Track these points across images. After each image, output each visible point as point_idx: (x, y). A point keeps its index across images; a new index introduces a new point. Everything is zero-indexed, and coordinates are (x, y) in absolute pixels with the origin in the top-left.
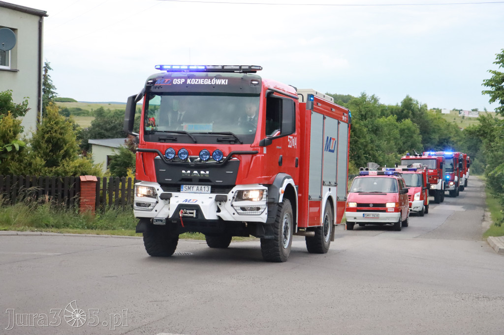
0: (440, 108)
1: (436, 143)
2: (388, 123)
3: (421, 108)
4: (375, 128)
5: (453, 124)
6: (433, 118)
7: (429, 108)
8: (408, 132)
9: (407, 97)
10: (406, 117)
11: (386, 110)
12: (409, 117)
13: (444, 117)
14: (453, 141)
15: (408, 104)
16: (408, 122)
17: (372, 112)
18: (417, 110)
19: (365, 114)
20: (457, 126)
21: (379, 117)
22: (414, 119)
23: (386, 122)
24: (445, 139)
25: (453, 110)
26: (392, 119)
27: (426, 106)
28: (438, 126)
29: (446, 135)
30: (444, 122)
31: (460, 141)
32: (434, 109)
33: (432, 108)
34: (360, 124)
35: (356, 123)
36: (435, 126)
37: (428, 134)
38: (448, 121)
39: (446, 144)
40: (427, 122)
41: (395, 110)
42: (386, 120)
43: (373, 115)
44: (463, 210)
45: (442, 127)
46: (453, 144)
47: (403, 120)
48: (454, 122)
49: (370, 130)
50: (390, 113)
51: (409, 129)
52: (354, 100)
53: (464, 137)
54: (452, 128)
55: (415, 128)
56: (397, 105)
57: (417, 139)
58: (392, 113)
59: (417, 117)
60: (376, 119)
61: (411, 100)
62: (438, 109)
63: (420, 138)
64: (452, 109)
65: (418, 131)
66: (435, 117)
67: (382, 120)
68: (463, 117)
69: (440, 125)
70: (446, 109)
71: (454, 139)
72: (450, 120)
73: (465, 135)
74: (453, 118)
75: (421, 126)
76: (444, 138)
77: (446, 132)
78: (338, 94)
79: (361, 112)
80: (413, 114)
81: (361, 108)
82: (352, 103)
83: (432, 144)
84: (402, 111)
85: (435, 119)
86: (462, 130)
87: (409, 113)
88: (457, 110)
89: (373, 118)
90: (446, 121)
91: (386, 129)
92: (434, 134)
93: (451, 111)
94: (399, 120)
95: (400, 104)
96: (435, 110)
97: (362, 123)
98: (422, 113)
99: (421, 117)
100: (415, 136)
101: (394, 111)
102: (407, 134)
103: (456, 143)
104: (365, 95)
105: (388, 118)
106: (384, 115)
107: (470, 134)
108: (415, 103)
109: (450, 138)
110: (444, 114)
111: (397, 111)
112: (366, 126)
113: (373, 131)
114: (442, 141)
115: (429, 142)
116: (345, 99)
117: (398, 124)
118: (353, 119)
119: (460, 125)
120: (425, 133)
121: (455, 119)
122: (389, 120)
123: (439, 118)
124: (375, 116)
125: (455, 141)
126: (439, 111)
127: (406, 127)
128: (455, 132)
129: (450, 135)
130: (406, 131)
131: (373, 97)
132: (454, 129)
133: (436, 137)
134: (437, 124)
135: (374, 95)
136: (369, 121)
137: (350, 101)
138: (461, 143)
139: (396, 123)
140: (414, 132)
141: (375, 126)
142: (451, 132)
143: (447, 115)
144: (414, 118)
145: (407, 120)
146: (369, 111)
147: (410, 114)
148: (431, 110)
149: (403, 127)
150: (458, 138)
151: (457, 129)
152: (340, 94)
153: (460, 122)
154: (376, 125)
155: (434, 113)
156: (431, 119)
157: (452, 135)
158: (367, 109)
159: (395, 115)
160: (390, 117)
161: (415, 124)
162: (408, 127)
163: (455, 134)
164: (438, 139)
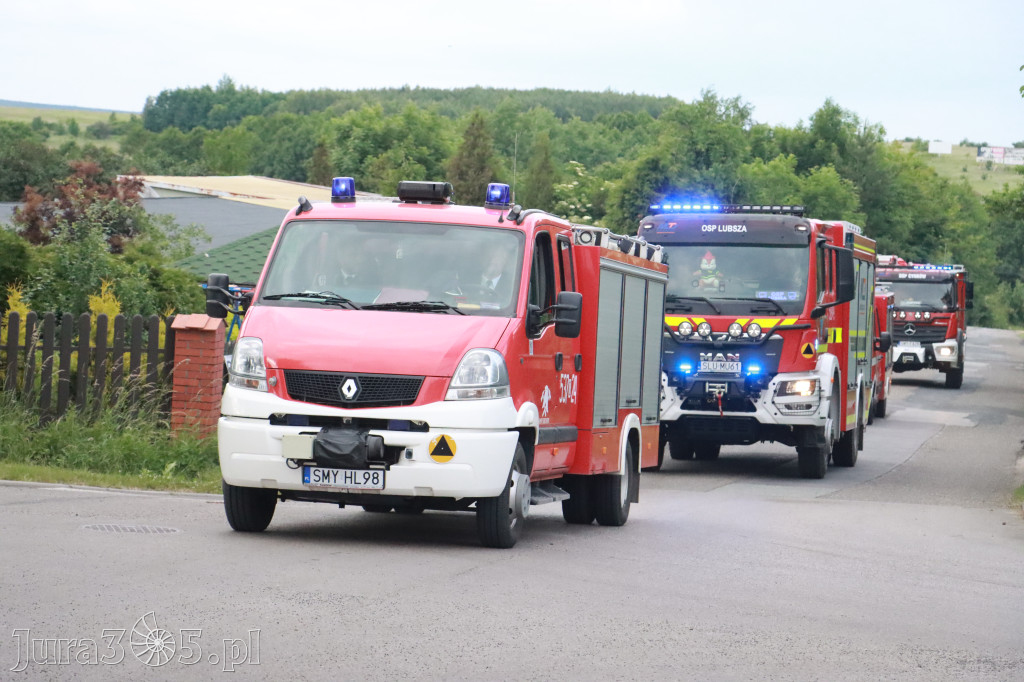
0: (924, 139)
1: (906, 235)
2: (772, 176)
3: (869, 136)
4: (734, 189)
5: (960, 182)
6: (898, 164)
7: (889, 138)
8: (826, 204)
9: (828, 103)
10: (822, 161)
11: (769, 140)
12: (832, 161)
13: (930, 164)
14: (954, 231)
15: (829, 124)
16: (827, 174)
17: (725, 146)
18: (855, 140)
19: (707, 150)
20: (969, 189)
21: (746, 161)
22: (846, 168)
23: (766, 174)
24: (929, 226)
25: (961, 144)
26: (783, 164)
27: (882, 131)
28: (913, 188)
29: (935, 213)
30: (931, 178)
31: (976, 231)
32: (908, 140)
36: (905, 187)
37: (884, 209)
38: (940, 174)
39: (931, 238)
40: (881, 175)
41: (794, 140)
42: (765, 168)
43: (728, 153)
44: (968, 423)
45: (924, 190)
46: (954, 241)
47: (812, 170)
48: (962, 177)
49: (721, 195)
50: (777, 149)
51: (829, 194)
52: (677, 108)
53: (988, 220)
54: (953, 194)
55: (848, 190)
56: (800, 127)
58: (784, 150)
59: (855, 161)
60: (737, 165)
61: (836, 112)
62: (918, 141)
64: (958, 143)
65: (856, 202)
66: (906, 161)
67: (754, 169)
68: (989, 165)
69: (917, 184)
70: (942, 143)
71: (958, 226)
72: (954, 176)
74: (961, 167)
75: (864, 186)
76: (928, 220)
77: (933, 205)
79: (694, 143)
80: (842, 150)
81: (696, 131)
82: (670, 119)
83: (894, 238)
84: (812, 144)
85: (905, 166)
87: (829, 147)
88: (972, 145)
89: (730, 163)
90: (936, 175)
92: (900, 211)
93: (954, 148)
94: (801, 168)
95: (807, 124)
96: (910, 144)
97: (696, 175)
98: (869, 152)
99: (865, 163)
100: (847, 215)
101: (790, 142)
102: (825, 208)
103: (963, 236)
104: (713, 97)
105: (772, 163)
106: (761, 155)
107: (998, 212)
108: (850, 120)
109: (944, 221)
110: (934, 156)
111: (797, 144)
113: (727, 198)
114: (923, 230)
116: (655, 108)
117: (799, 180)
119: (978, 187)
120: (874, 206)
121: (965, 170)
122: (775, 168)
123: (916, 167)
124: (735, 155)
125: (959, 230)
126: (921, 146)
127: (821, 189)
128: (959, 206)
129: (943, 214)
130: (822, 200)
131: (735, 104)
133: (905, 219)
134: (910, 183)
135: (737, 99)
136: (716, 171)
137: (665, 113)
139: (793, 176)
140: (844, 205)
141: (734, 185)
142: (947, 207)
143: (943, 158)
144: (845, 164)
145: (824, 169)
146: (719, 142)
147: (835, 154)
148: (896, 142)
149: (812, 188)
150: (970, 224)
151: (966, 197)
153: (979, 178)
154: (738, 183)
155: (906, 149)
156: (894, 168)
157: (951, 214)
158: (712, 136)
159: (792, 155)
160: (777, 159)
161: (846, 180)
162: (827, 189)
163: (962, 211)
164: (911, 226)
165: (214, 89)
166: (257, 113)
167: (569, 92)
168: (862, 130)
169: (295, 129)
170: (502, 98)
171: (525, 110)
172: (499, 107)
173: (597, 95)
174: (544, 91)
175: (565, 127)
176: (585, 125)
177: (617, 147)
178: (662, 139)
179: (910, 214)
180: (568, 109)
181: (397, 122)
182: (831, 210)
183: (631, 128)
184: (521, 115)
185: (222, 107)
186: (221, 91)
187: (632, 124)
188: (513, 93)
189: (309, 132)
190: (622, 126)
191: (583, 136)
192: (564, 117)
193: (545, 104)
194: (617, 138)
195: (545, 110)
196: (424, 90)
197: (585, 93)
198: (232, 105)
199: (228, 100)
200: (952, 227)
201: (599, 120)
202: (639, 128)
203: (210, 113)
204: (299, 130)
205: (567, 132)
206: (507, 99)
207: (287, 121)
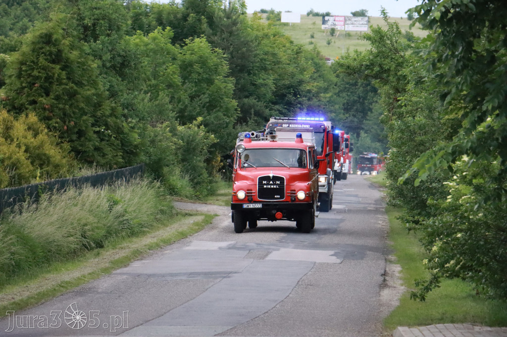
1: (269, 95)
2: (151, 46)
4: (119, 59)
5: (310, 47)
6: (260, 34)
8: (201, 71)
10: (195, 32)
11: (147, 15)
13: (287, 33)
14: (309, 91)
16: (200, 44)
17: (110, 20)
18: (222, 14)
19: (94, 25)
20: (318, 53)
21: (128, 33)
22: (215, 38)
23: (146, 45)
24: (289, 87)
25: (308, 15)
26: (160, 36)
27: (243, 6)
28: (274, 55)
29: (293, 75)
30: (288, 45)
31: (326, 90)
32: (263, 11)
34: (82, 50)
35: (72, 47)
36: (266, 54)
37: (249, 74)
38: (296, 42)
39: (291, 97)
40: (246, 44)
41: (169, 13)
42: (145, 39)
43: (113, 27)
45: (283, 56)
46: (309, 100)
47: (187, 41)
48: (311, 43)
49: (108, 65)
50: (155, 23)
51: (203, 62)
53: (335, 80)
54: (306, 59)
55: (219, 59)
57: (223, 86)
59: (222, 31)
60: (121, 38)
62: (272, 12)
63: (231, 86)
65: (225, 68)
66: (266, 31)
67: (136, 40)
68: (333, 31)
69: (276, 51)
71: (312, 86)
72: (302, 40)
73: (338, 76)
74: (309, 35)
75: (231, 53)
76: (287, 82)
77: (291, 69)
79: (82, 19)
84: (185, 18)
85: (266, 36)
86: (330, 63)
87: (199, 20)
88: (317, 15)
89: (115, 36)
90: (292, 42)
91: (146, 61)
92: (263, 75)
93: (302, 17)
94: (178, 39)
96: (265, 15)
97: (86, 47)
98: (235, 23)
99: (231, 33)
100: (218, 80)
101: (164, 16)
102: (199, 74)
103: (317, 95)
105: (151, 35)
106: (140, 27)
107: (349, 74)
109: (301, 82)
110: (286, 25)
111: (172, 17)
112: (97, 56)
113: (114, 67)
114: (284, 91)
115: (251, 95)
117: (175, 49)
118: (64, 38)
119: (325, 52)
120: (241, 71)
121: (312, 37)
122: (154, 39)
123: (275, 35)
124: (119, 29)
125: (315, 90)
126: (275, 17)
127: (195, 58)
128: (313, 69)
129: (301, 77)
130: (196, 67)
133: (268, 82)
134: (271, 50)
136: (103, 43)
138: (328, 95)
139: (170, 46)
140: (216, 70)
141: (119, 55)
142: (303, 71)
143: (294, 27)
144: (215, 35)
145: (197, 40)
146: (104, 17)
147: (205, 26)
148: (255, 13)
149: (188, 57)
150: (321, 84)
151: (316, 60)
153: (325, 43)
154: (123, 53)
155: (264, 21)
156: (257, 37)
157: (306, 76)
158: (97, 12)
159: (168, 28)
160: (155, 31)
161: (217, 49)
162: (201, 57)
163: (314, 72)
164: (273, 87)
168: (228, 5)
179: (272, 77)
200: (308, 87)
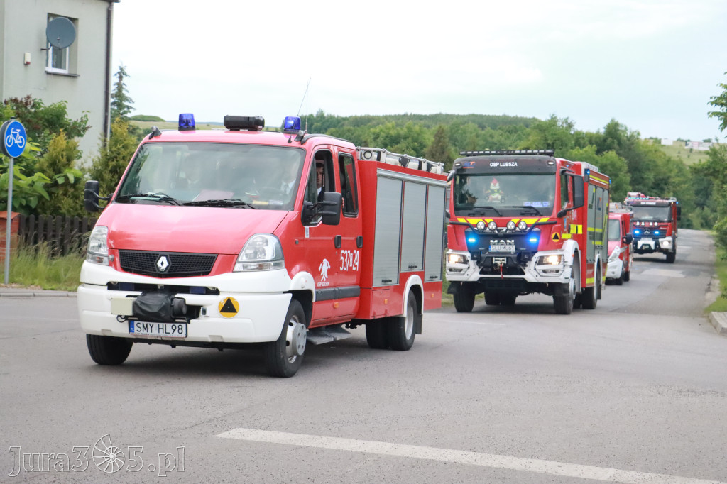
0: (659, 138)
1: (651, 184)
2: (584, 156)
3: (632, 136)
5: (677, 159)
6: (647, 150)
7: (642, 137)
8: (611, 169)
9: (612, 120)
10: (609, 148)
11: (583, 138)
12: (614, 149)
13: (662, 150)
14: (674, 182)
15: (613, 131)
16: (612, 155)
17: (562, 141)
18: (625, 138)
19: (553, 143)
20: (681, 162)
21: (572, 148)
22: (621, 152)
23: (581, 154)
24: (662, 180)
25: (677, 140)
26: (590, 150)
27: (639, 134)
28: (654, 162)
29: (665, 173)
30: (663, 156)
32: (651, 138)
33: (648, 137)
36: (650, 161)
37: (640, 171)
38: (667, 155)
39: (662, 185)
40: (639, 155)
41: (596, 138)
42: (581, 151)
43: (563, 144)
44: (682, 276)
45: (660, 162)
47: (605, 153)
48: (678, 156)
50: (587, 143)
51: (613, 165)
52: (538, 123)
53: (691, 177)
55: (622, 163)
56: (598, 132)
57: (624, 178)
58: (591, 143)
59: (625, 148)
60: (567, 151)
61: (617, 124)
62: (656, 139)
63: (628, 178)
64: (676, 140)
65: (626, 168)
66: (651, 148)
67: (576, 152)
68: (691, 150)
69: (656, 159)
70: (668, 139)
71: (676, 180)
72: (674, 155)
73: (691, 175)
74: (677, 152)
75: (630, 160)
76: (661, 177)
77: (664, 170)
78: (519, 116)
79: (546, 140)
80: (619, 144)
81: (547, 134)
82: (535, 128)
83: (644, 185)
84: (605, 140)
85: (650, 151)
87: (613, 142)
88: (682, 141)
89: (564, 149)
90: (665, 155)
92: (647, 173)
93: (674, 142)
94: (599, 152)
95: (602, 131)
96: (652, 141)
98: (633, 144)
99: (630, 149)
100: (621, 174)
101: (593, 139)
102: (610, 171)
103: (679, 184)
104: (555, 117)
105: (584, 149)
106: (579, 145)
107: (696, 173)
108: (623, 129)
109: (669, 177)
110: (664, 146)
111: (598, 139)
114: (659, 182)
115: (640, 183)
116: (527, 123)
117: (598, 158)
119: (686, 161)
120: (635, 170)
121: (679, 153)
122: (586, 151)
123: (656, 151)
124: (566, 145)
125: (677, 182)
126: (658, 141)
127: (608, 162)
128: (676, 171)
129: (669, 174)
130: (609, 167)
131: (566, 120)
132: (675, 166)
133: (650, 177)
134: (653, 159)
135: (567, 119)
137: (532, 125)
138: (686, 185)
139: (595, 156)
140: (620, 170)
142: (671, 171)
143: (668, 147)
144: (620, 150)
145: (610, 152)
146: (559, 139)
147: (616, 145)
148: (646, 139)
149: (604, 162)
150: (682, 179)
151: (680, 166)
152: (522, 116)
153: (686, 157)
155: (651, 143)
156: (645, 152)
157: (673, 174)
158: (555, 136)
159: (594, 146)
160: (587, 147)
161: (621, 158)
162: (612, 162)
163: (678, 173)
164: (653, 180)
165: (315, 116)
166: (335, 127)
167: (485, 116)
168: (629, 134)
169: (352, 134)
170: (452, 119)
171: (464, 124)
172: (451, 123)
173: (499, 117)
174: (473, 115)
175: (483, 132)
176: (493, 131)
177: (508, 142)
178: (531, 138)
179: (653, 174)
180: (484, 124)
181: (403, 131)
182: (614, 172)
183: (515, 132)
184: (462, 127)
185: (319, 124)
186: (318, 117)
187: (516, 131)
188: (458, 116)
189: (360, 136)
190: (510, 132)
191: (492, 136)
192: (483, 127)
193: (473, 121)
194: (508, 137)
195: (473, 124)
196: (414, 115)
197: (493, 116)
198: (323, 124)
199: (321, 121)
200: (674, 180)
201: (500, 129)
202: (519, 132)
203: (313, 126)
204: (355, 135)
205: (484, 135)
206: (455, 119)
207: (349, 131)
